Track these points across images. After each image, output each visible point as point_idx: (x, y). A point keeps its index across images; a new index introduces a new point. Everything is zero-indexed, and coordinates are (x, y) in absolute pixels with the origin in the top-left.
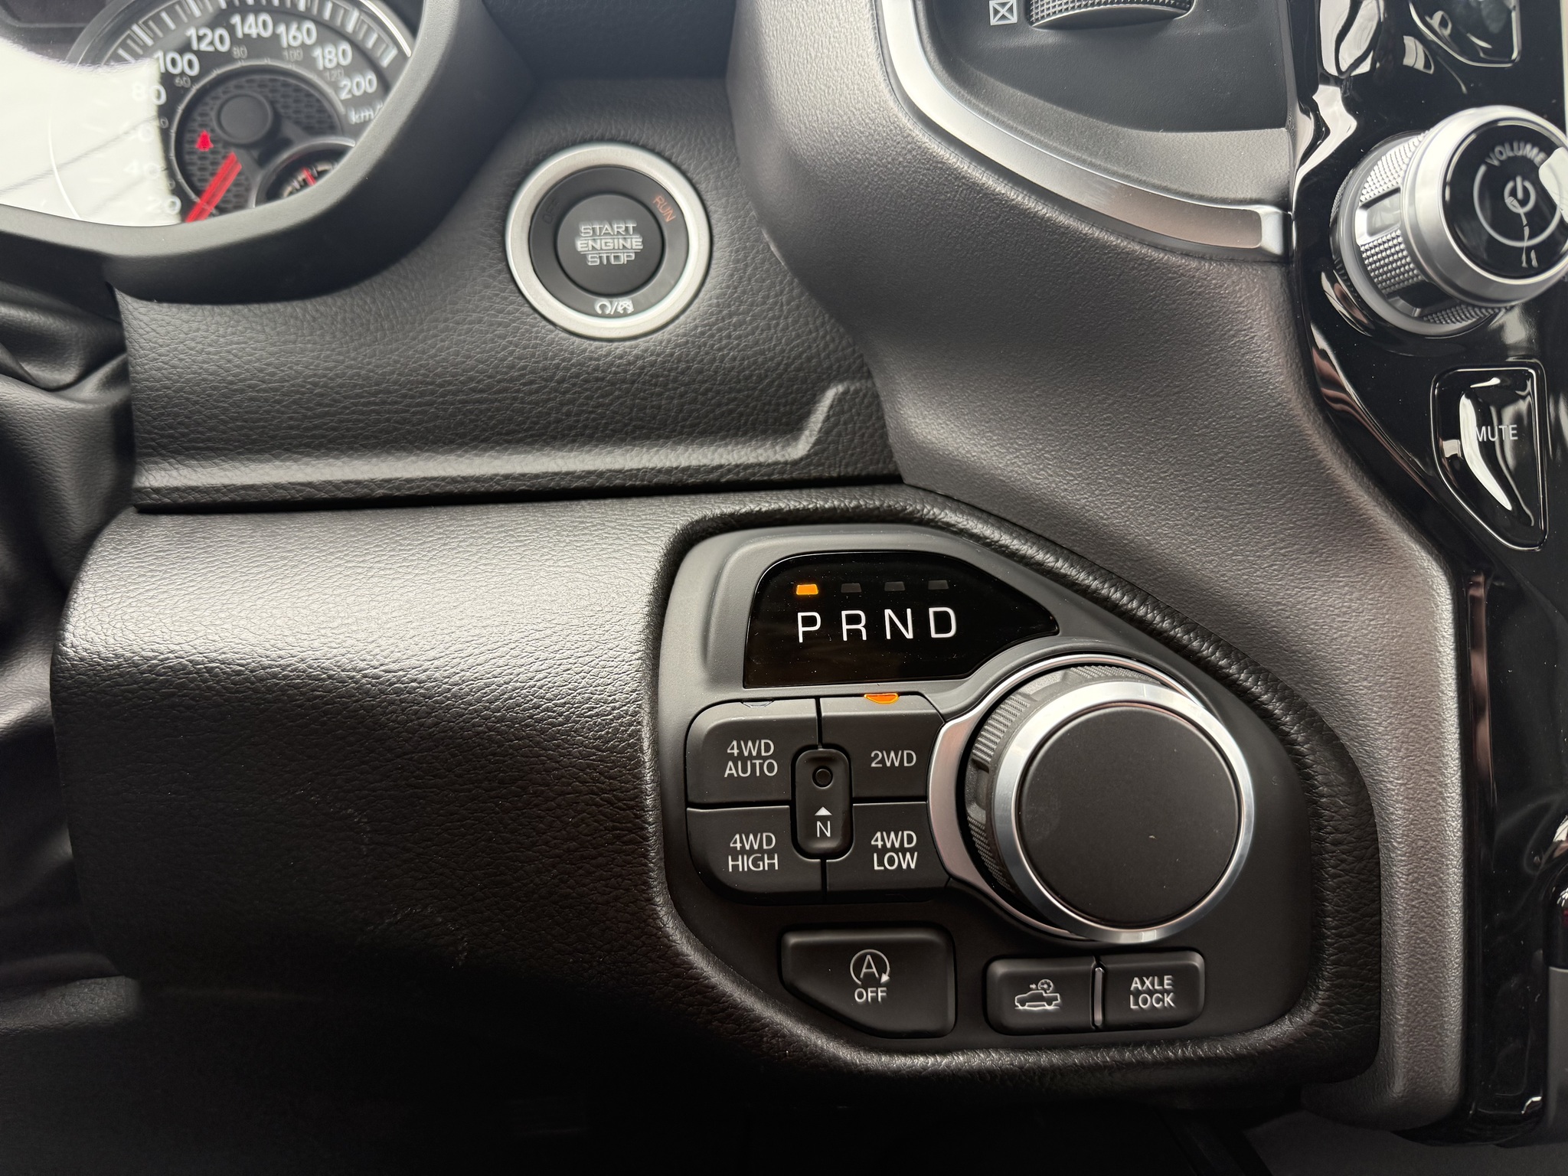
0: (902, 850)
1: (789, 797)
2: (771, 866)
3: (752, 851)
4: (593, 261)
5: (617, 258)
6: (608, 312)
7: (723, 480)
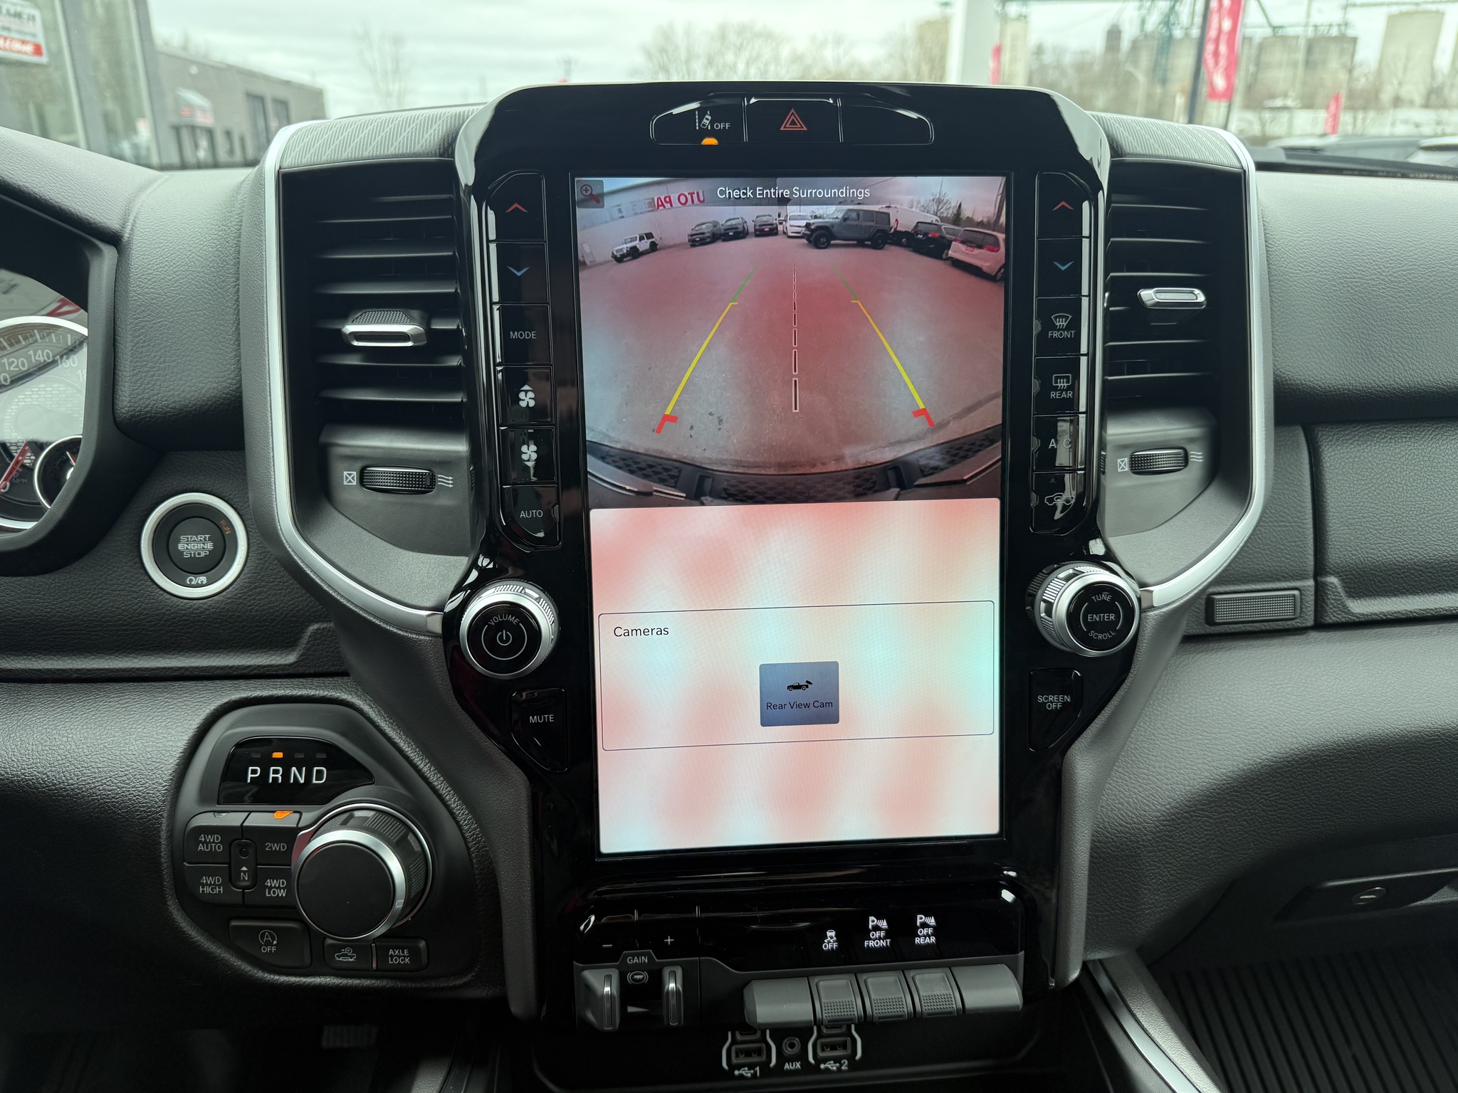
0: (279, 888)
1: (227, 861)
2: (219, 891)
3: (210, 885)
4: (186, 555)
5: (199, 554)
6: (193, 583)
7: (252, 673)
